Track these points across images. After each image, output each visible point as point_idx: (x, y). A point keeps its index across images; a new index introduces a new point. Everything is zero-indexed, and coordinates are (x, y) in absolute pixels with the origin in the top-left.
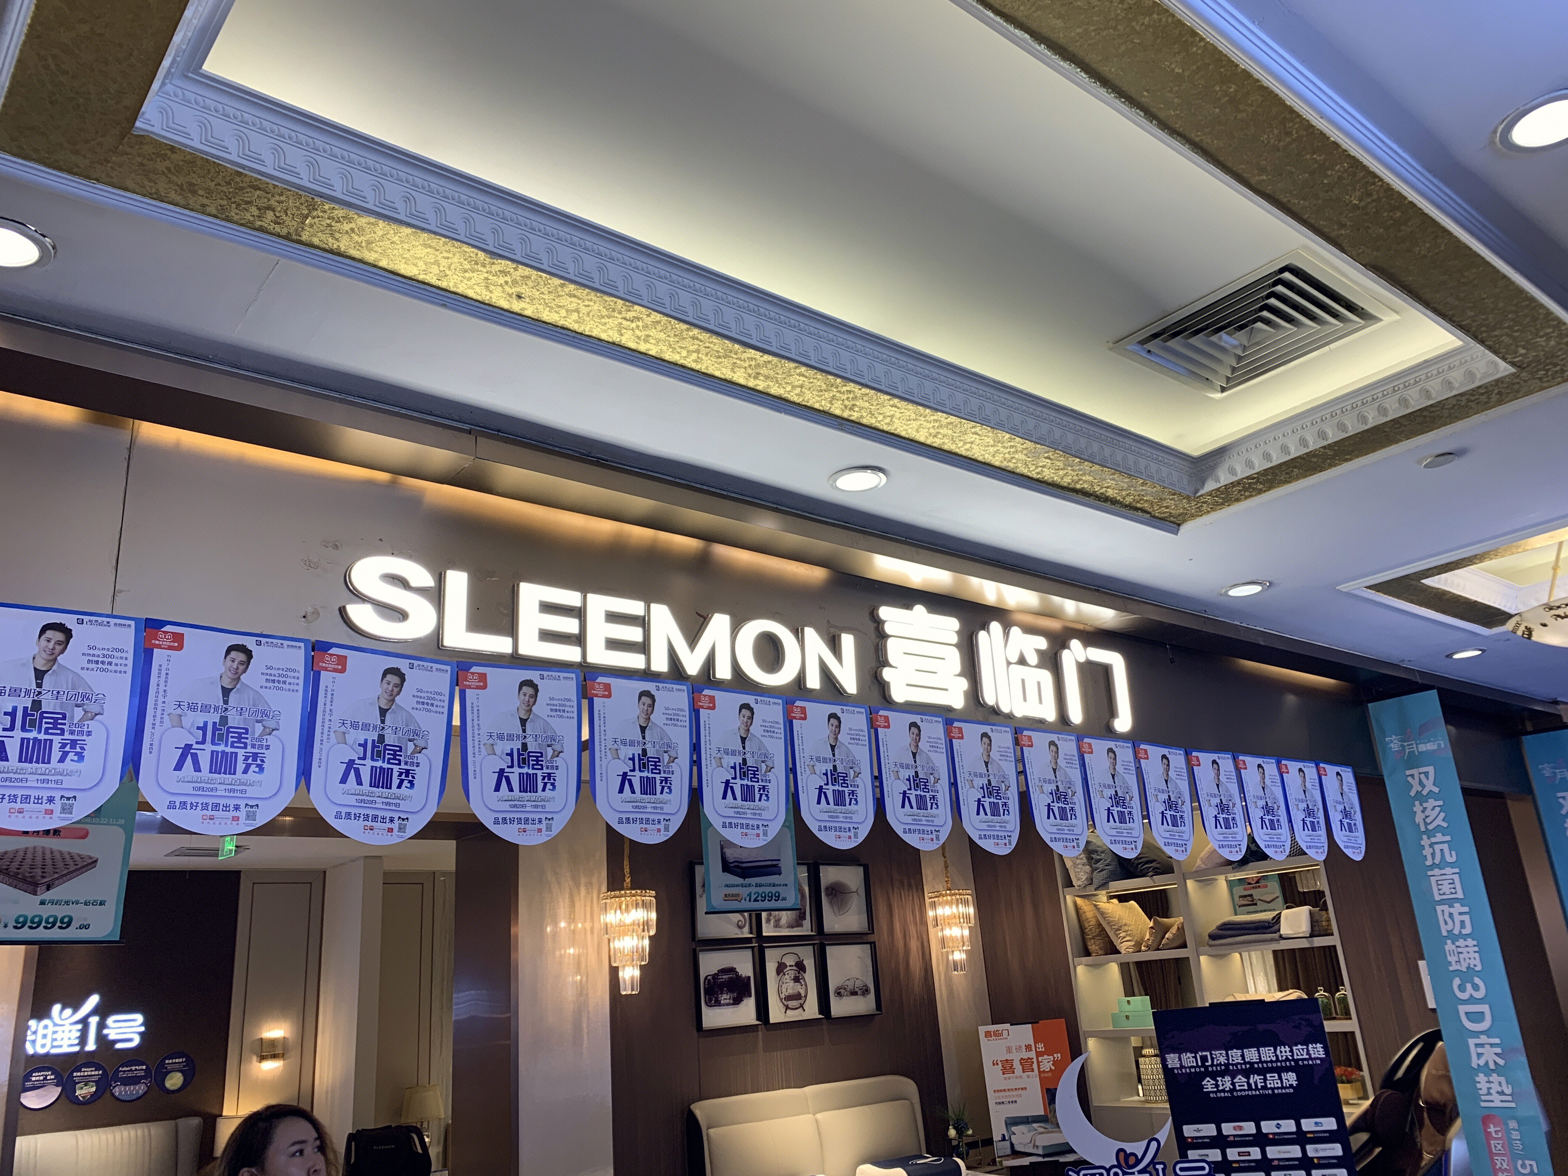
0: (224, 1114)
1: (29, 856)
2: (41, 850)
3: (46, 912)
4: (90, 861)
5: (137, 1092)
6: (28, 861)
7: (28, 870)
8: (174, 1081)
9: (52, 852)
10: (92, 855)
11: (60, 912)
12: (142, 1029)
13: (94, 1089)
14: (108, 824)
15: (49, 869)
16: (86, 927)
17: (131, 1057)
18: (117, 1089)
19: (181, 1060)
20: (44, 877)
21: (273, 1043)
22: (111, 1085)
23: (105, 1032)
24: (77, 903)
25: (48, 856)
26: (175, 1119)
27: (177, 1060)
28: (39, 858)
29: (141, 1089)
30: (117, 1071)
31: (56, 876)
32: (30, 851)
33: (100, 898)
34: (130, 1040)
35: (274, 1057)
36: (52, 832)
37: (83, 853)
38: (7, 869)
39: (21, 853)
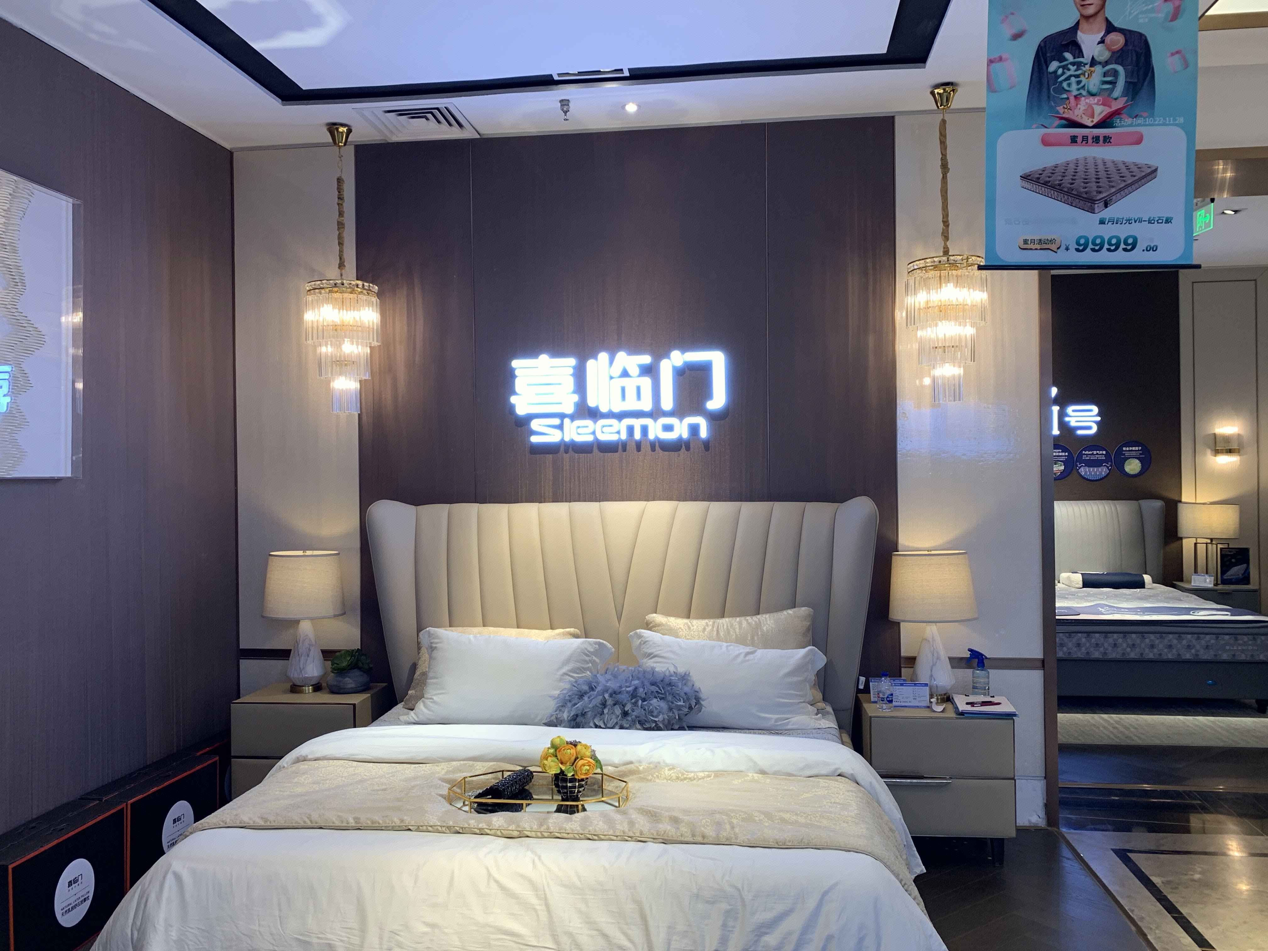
0: (1183, 500)
1: (1081, 168)
2: (1093, 161)
3: (1108, 232)
4: (1149, 170)
5: (1101, 473)
6: (1081, 174)
7: (1082, 184)
8: (1133, 466)
9: (1104, 163)
10: (1150, 163)
11: (1123, 231)
12: (1099, 419)
13: (1062, 468)
14: (1164, 124)
15: (1104, 182)
16: (1154, 249)
17: (1090, 443)
18: (1082, 469)
19: (1137, 448)
20: (1100, 192)
21: (1227, 439)
22: (1077, 466)
23: (1067, 419)
24: (1140, 221)
25: (1101, 168)
26: (1138, 500)
27: (1134, 449)
28: (1092, 171)
29: (1103, 471)
30: (1080, 455)
31: (1113, 190)
32: (1081, 162)
33: (1166, 215)
34: (1089, 428)
35: (1230, 451)
36: (1101, 139)
37: (1141, 161)
38: (1060, 185)
39: (1072, 166)
